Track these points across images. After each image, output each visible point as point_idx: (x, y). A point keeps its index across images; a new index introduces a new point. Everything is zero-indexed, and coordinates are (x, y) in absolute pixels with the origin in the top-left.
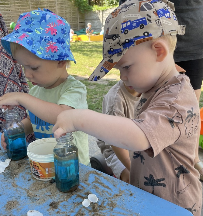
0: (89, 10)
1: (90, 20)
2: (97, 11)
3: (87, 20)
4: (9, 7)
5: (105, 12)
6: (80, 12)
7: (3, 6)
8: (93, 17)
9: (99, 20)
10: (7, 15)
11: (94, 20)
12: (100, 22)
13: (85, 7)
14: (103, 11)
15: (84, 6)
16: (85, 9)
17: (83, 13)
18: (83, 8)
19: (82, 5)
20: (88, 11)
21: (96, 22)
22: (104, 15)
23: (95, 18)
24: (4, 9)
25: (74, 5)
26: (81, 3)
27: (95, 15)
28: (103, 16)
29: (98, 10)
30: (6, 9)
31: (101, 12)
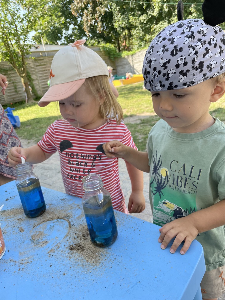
0: (119, 56)
1: (121, 65)
2: (126, 57)
3: (118, 66)
4: (45, 67)
5: (134, 56)
6: (110, 60)
7: (40, 67)
8: (123, 62)
9: (129, 65)
10: (45, 75)
11: (125, 65)
12: (131, 66)
13: (115, 55)
14: (132, 55)
15: (113, 54)
16: (115, 56)
17: (113, 60)
18: (112, 56)
19: (112, 53)
20: (118, 58)
21: (127, 66)
22: (134, 58)
23: (125, 63)
24: (41, 70)
25: (104, 55)
26: (110, 52)
27: (125, 60)
28: (132, 60)
29: (127, 55)
30: (43, 69)
31: (130, 57)
